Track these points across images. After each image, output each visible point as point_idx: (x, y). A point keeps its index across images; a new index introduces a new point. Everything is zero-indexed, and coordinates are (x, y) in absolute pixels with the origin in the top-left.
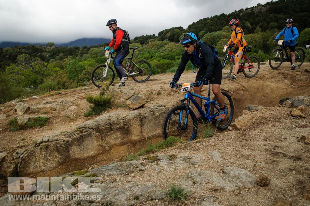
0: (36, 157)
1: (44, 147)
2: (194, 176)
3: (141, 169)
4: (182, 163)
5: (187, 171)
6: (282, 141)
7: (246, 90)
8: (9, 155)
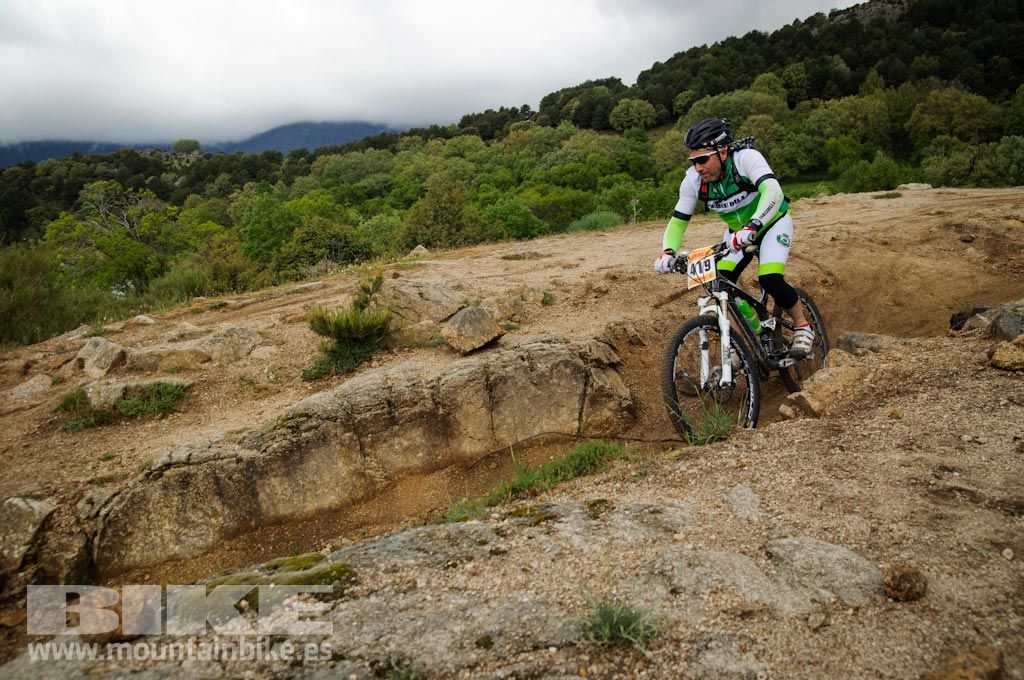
0: (150, 513)
1: (177, 481)
2: (672, 569)
3: (498, 549)
4: (632, 528)
5: (650, 554)
6: (962, 449)
7: (838, 284)
8: (64, 508)
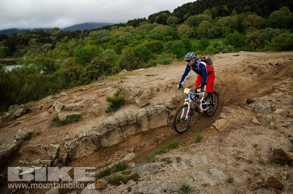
0: (80, 148)
1: (85, 141)
2: (193, 176)
3: (163, 170)
4: (185, 165)
5: (189, 171)
6: (243, 147)
7: (224, 85)
8: (61, 146)
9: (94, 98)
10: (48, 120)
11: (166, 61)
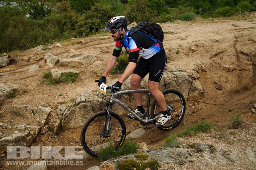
0: (76, 115)
1: (83, 107)
3: (191, 160)
4: (223, 159)
5: (229, 169)
8: (53, 110)
9: (96, 54)
10: (38, 76)
11: (188, 16)
